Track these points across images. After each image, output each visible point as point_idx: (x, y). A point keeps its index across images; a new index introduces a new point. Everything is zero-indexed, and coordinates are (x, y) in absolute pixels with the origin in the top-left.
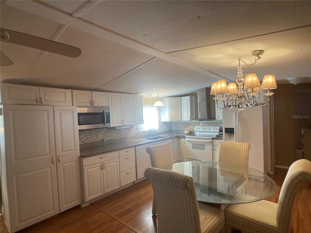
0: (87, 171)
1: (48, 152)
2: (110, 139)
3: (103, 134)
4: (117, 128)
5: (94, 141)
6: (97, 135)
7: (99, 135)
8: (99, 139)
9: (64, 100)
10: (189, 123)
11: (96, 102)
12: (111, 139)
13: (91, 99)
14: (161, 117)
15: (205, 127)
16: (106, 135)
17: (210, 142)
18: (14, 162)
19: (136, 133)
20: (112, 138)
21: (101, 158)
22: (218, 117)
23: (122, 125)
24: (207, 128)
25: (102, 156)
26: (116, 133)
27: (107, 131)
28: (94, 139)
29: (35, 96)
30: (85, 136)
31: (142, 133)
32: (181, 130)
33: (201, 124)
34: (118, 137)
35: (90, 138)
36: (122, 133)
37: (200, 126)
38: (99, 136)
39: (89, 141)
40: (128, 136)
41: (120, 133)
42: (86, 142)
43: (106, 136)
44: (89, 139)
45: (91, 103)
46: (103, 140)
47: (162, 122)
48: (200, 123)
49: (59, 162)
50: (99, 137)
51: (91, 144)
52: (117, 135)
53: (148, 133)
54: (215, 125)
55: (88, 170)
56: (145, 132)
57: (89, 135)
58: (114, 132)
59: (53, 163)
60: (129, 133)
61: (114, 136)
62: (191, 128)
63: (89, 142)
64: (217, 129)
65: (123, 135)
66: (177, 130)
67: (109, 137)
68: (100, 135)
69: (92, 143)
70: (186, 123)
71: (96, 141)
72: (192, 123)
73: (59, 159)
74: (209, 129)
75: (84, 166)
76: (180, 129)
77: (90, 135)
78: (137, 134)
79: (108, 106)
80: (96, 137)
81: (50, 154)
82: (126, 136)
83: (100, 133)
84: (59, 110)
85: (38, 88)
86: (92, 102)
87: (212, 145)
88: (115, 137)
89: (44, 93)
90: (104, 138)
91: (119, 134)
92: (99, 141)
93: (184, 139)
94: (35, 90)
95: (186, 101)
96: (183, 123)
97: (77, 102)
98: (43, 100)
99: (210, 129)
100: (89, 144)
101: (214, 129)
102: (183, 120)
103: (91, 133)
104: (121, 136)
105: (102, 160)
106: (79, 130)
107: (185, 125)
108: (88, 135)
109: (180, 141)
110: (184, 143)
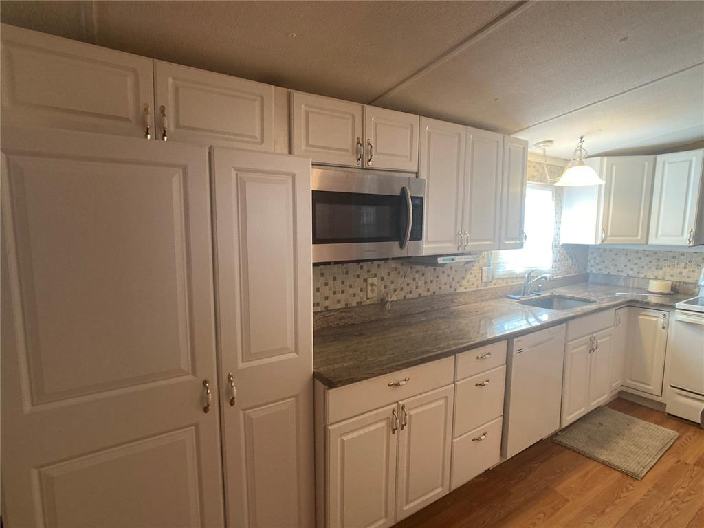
0: (339, 440)
1: (185, 363)
2: (405, 296)
3: (382, 279)
4: (440, 260)
5: (354, 304)
6: (365, 280)
7: (370, 281)
8: (370, 295)
9: (257, 134)
10: (670, 254)
11: (376, 153)
12: (408, 296)
13: (358, 135)
14: (559, 229)
16: (392, 282)
18: (28, 408)
19: (484, 280)
20: (411, 292)
21: (396, 385)
23: (456, 252)
25: (399, 376)
26: (423, 275)
27: (396, 269)
28: (354, 295)
29: (137, 99)
30: (326, 284)
31: (503, 279)
34: (428, 290)
35: (343, 292)
36: (443, 279)
38: (372, 285)
39: (339, 301)
40: (461, 290)
41: (438, 277)
42: (327, 307)
43: (392, 286)
44: (339, 296)
45: (358, 151)
46: (383, 302)
47: (563, 245)
49: (232, 403)
50: (369, 288)
51: (343, 314)
52: (426, 282)
53: (521, 282)
55: (345, 438)
56: (512, 277)
57: (338, 282)
58: (417, 271)
59: (206, 410)
60: (463, 278)
61: (417, 288)
62: (676, 271)
63: (339, 306)
65: (446, 284)
66: (609, 275)
67: (402, 289)
68: (375, 280)
69: (348, 308)
70: (655, 253)
71: (360, 304)
72: (683, 254)
73: (230, 391)
75: (331, 421)
76: (624, 274)
77: (343, 282)
78: (486, 284)
79: (417, 174)
80: (361, 290)
81: (194, 372)
82: (452, 290)
83: (375, 275)
84: (237, 170)
85: (148, 61)
86: (362, 149)
88: (419, 291)
89: (177, 90)
90: (387, 294)
91: (432, 281)
92: (368, 302)
93: (660, 314)
94: (135, 71)
96: (637, 252)
97: (307, 144)
98: (169, 122)
100: (338, 315)
103: (347, 273)
104: (440, 288)
105: (397, 394)
106: (315, 265)
107: (648, 259)
108: (335, 279)
109: (641, 317)
110: (660, 326)
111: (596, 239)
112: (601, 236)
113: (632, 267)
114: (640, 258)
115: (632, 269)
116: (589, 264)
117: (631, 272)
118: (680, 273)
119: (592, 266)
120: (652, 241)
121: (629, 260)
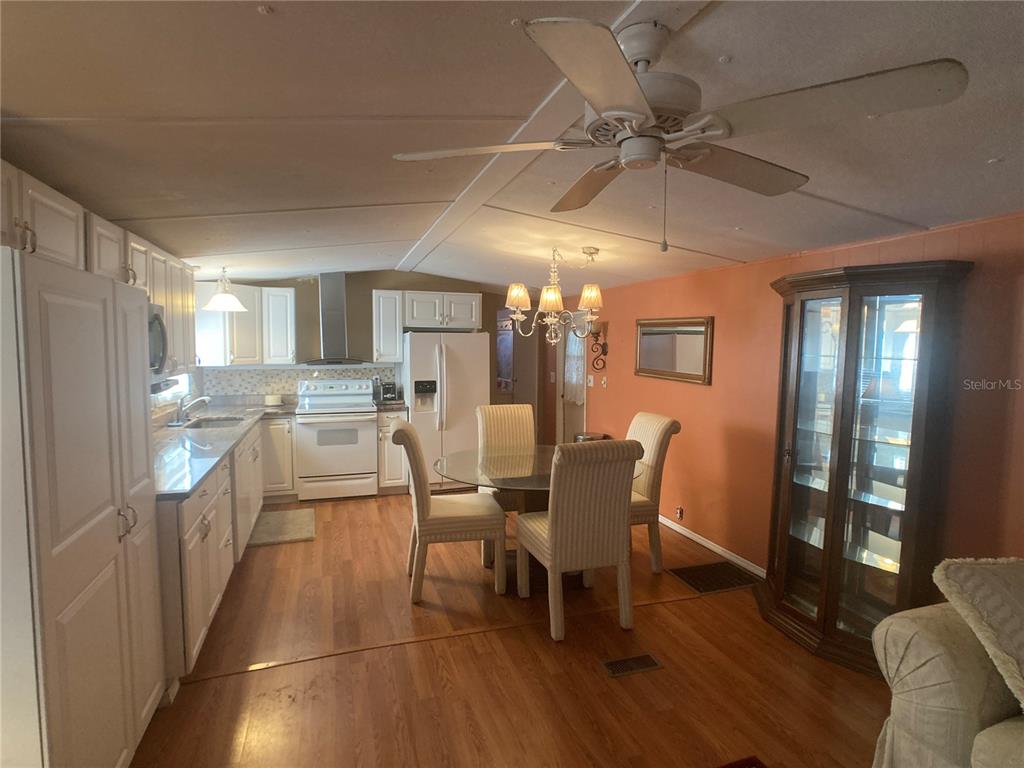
10: (276, 372)
15: (330, 383)
17: (372, 421)
22: (380, 355)
24: (340, 386)
32: (244, 395)
33: (315, 374)
37: (312, 378)
48: (314, 371)
54: (358, 376)
62: (281, 386)
64: (368, 387)
72: (286, 372)
74: (344, 387)
76: (240, 393)
87: (378, 427)
93: (284, 421)
95: (282, 303)
96: (249, 371)
99: (347, 388)
101: (360, 387)
102: (265, 363)
107: (258, 377)
109: (272, 427)
110: (286, 432)
111: (225, 361)
112: (230, 358)
113: (247, 385)
114: (252, 377)
115: (246, 388)
116: (205, 387)
117: (246, 391)
118: (284, 388)
119: (208, 389)
120: (267, 361)
121: (243, 380)
